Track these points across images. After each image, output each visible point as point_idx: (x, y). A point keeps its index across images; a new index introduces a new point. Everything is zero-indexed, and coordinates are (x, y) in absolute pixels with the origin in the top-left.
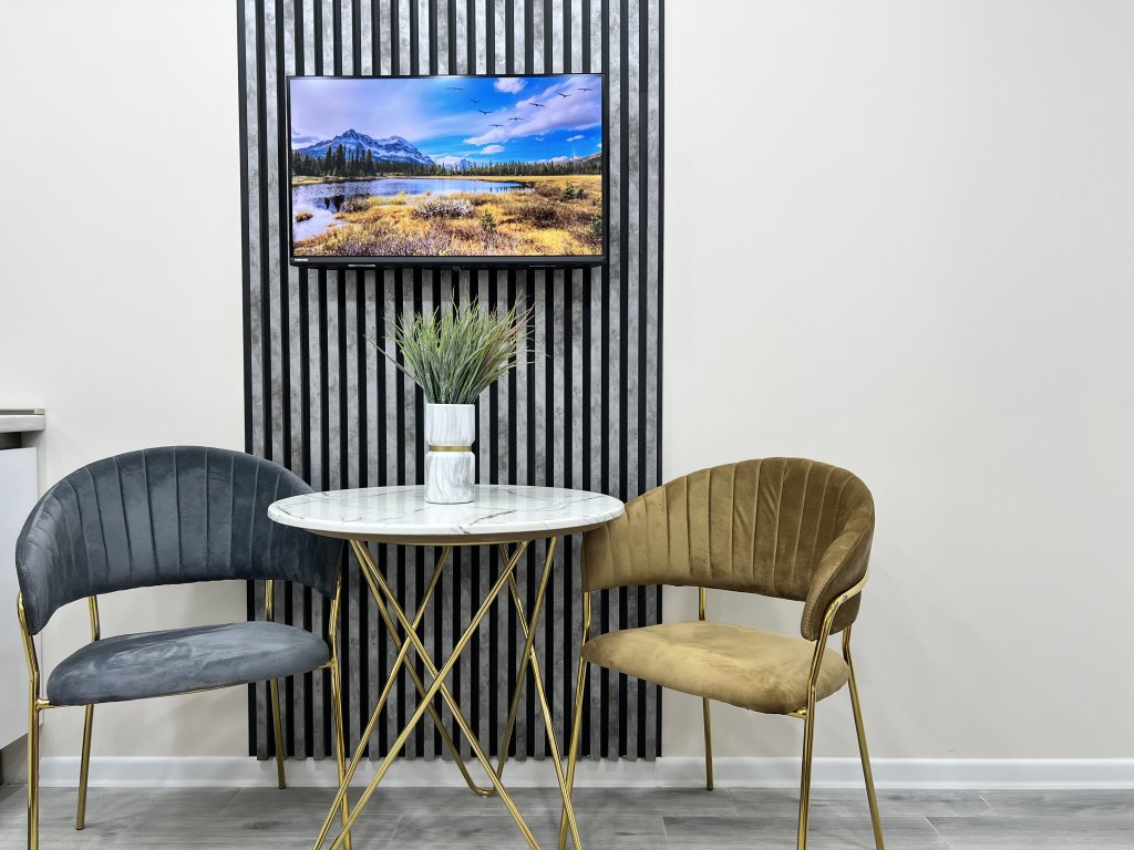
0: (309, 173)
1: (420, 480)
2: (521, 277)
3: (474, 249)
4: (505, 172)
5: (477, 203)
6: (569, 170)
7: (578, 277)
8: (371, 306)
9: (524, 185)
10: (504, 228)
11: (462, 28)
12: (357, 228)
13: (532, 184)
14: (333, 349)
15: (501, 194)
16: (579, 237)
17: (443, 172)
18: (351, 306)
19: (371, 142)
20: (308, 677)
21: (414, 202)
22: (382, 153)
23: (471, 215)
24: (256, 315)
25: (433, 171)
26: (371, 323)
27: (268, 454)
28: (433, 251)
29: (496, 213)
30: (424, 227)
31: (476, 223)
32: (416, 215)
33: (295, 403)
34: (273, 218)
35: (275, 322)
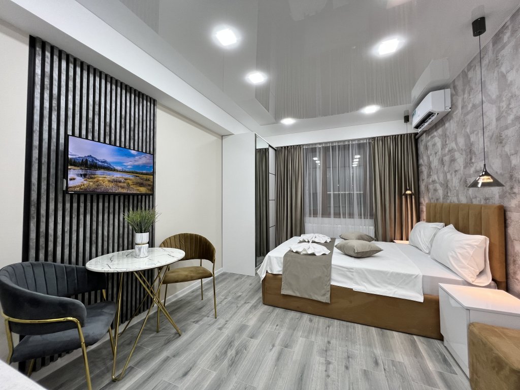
0: (75, 166)
3: (125, 191)
4: (133, 173)
5: (126, 179)
6: (147, 174)
7: (140, 197)
8: (82, 205)
9: (137, 176)
10: (132, 186)
11: (113, 131)
12: (91, 183)
13: (138, 176)
14: (67, 219)
15: (131, 178)
16: (148, 189)
17: (117, 171)
18: (75, 205)
19: (96, 160)
21: (109, 178)
22: (100, 163)
23: (124, 182)
25: (115, 170)
26: (82, 210)
28: (114, 191)
29: (130, 182)
30: (111, 185)
31: (125, 184)
32: (109, 181)
33: (51, 238)
34: (44, 175)
35: (43, 211)
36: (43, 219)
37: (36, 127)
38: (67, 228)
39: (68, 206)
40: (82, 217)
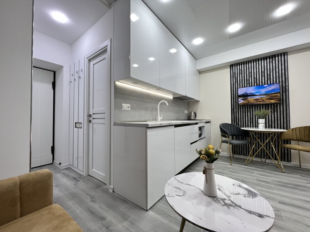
0: (240, 97)
1: (258, 127)
2: (267, 105)
3: (261, 103)
4: (265, 94)
5: (262, 98)
6: (275, 93)
8: (246, 109)
9: (268, 96)
10: (266, 100)
12: (246, 102)
13: (269, 96)
14: (242, 114)
15: (265, 97)
16: (276, 101)
17: (257, 95)
18: (244, 109)
19: (248, 93)
20: (246, 145)
21: (253, 99)
22: (249, 94)
23: (261, 99)
24: (233, 111)
25: (256, 95)
26: (246, 111)
27: (234, 124)
28: (256, 103)
29: (264, 99)
30: (254, 101)
31: (261, 100)
32: (253, 100)
33: (237, 119)
34: (235, 101)
35: (235, 111)
36: (235, 113)
37: (232, 89)
38: (242, 116)
39: (242, 110)
40: (246, 113)
